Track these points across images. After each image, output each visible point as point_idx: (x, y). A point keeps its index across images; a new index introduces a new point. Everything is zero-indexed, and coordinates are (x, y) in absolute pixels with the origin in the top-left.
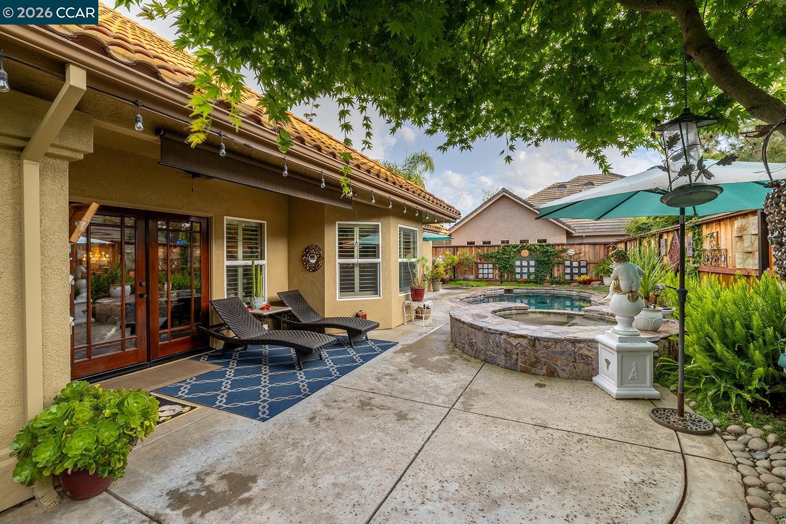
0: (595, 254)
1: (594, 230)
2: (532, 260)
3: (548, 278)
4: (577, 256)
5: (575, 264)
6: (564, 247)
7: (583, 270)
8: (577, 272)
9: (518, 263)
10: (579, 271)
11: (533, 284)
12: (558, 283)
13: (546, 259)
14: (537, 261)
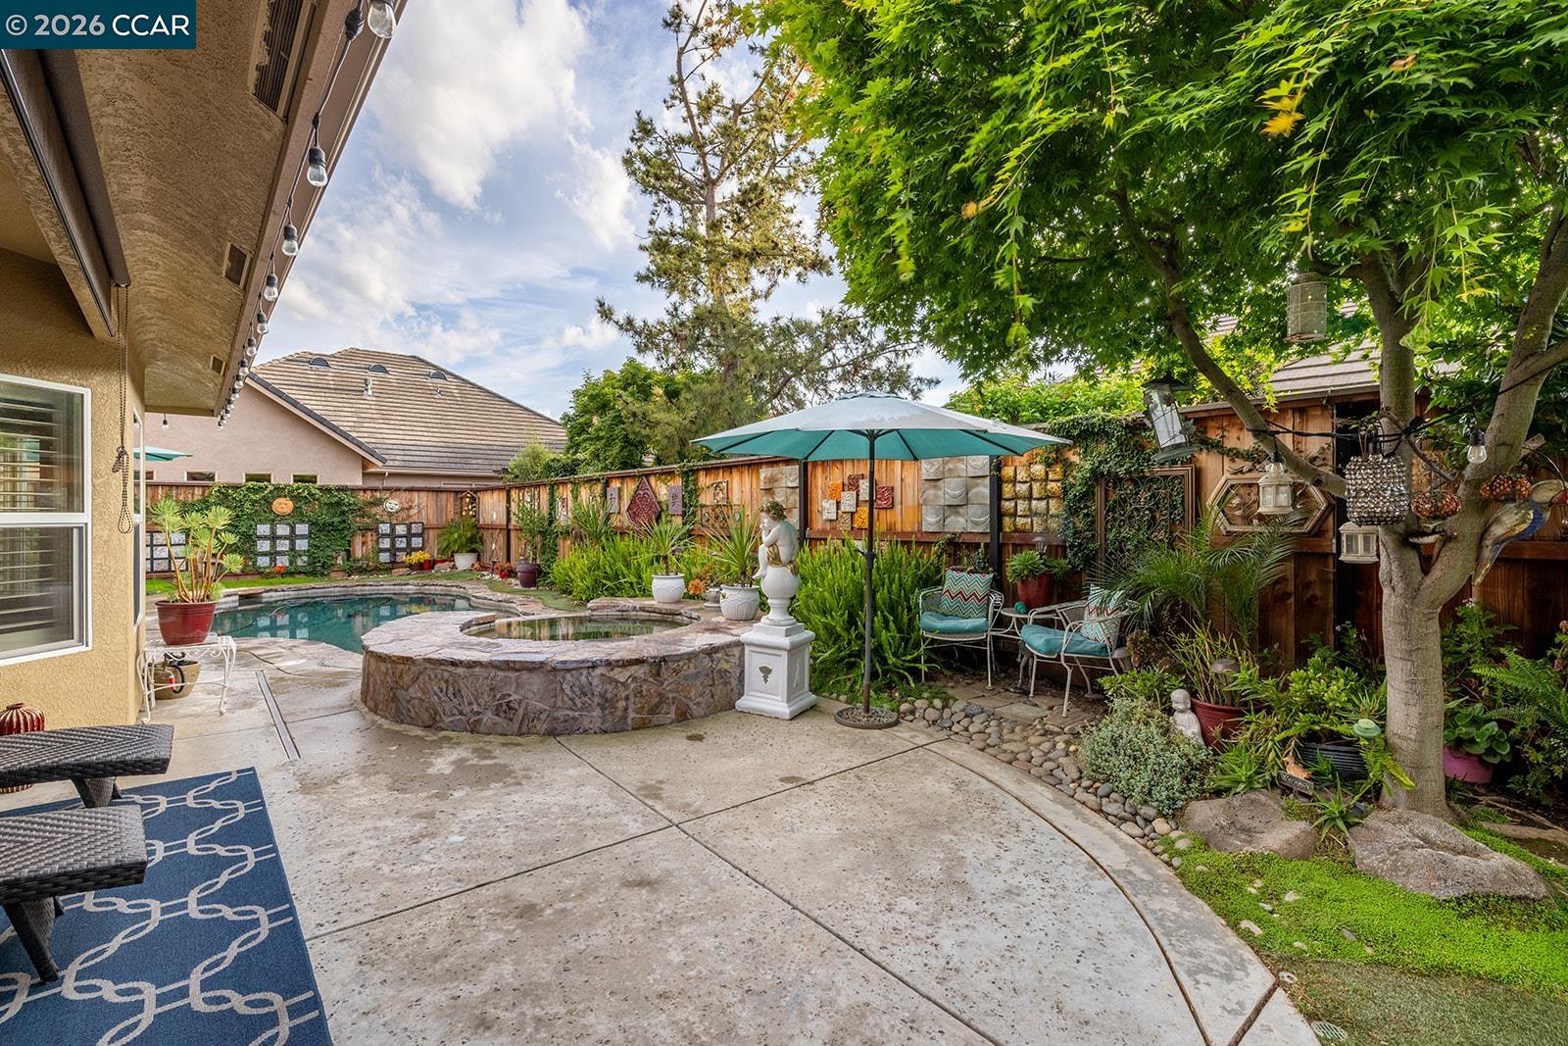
0: (439, 510)
1: (407, 464)
2: (303, 522)
3: (340, 561)
4: (403, 514)
5: (401, 530)
6: (378, 495)
7: (416, 542)
8: (403, 545)
9: (263, 529)
10: (409, 543)
11: (302, 576)
12: (362, 571)
13: (336, 520)
14: (312, 524)
